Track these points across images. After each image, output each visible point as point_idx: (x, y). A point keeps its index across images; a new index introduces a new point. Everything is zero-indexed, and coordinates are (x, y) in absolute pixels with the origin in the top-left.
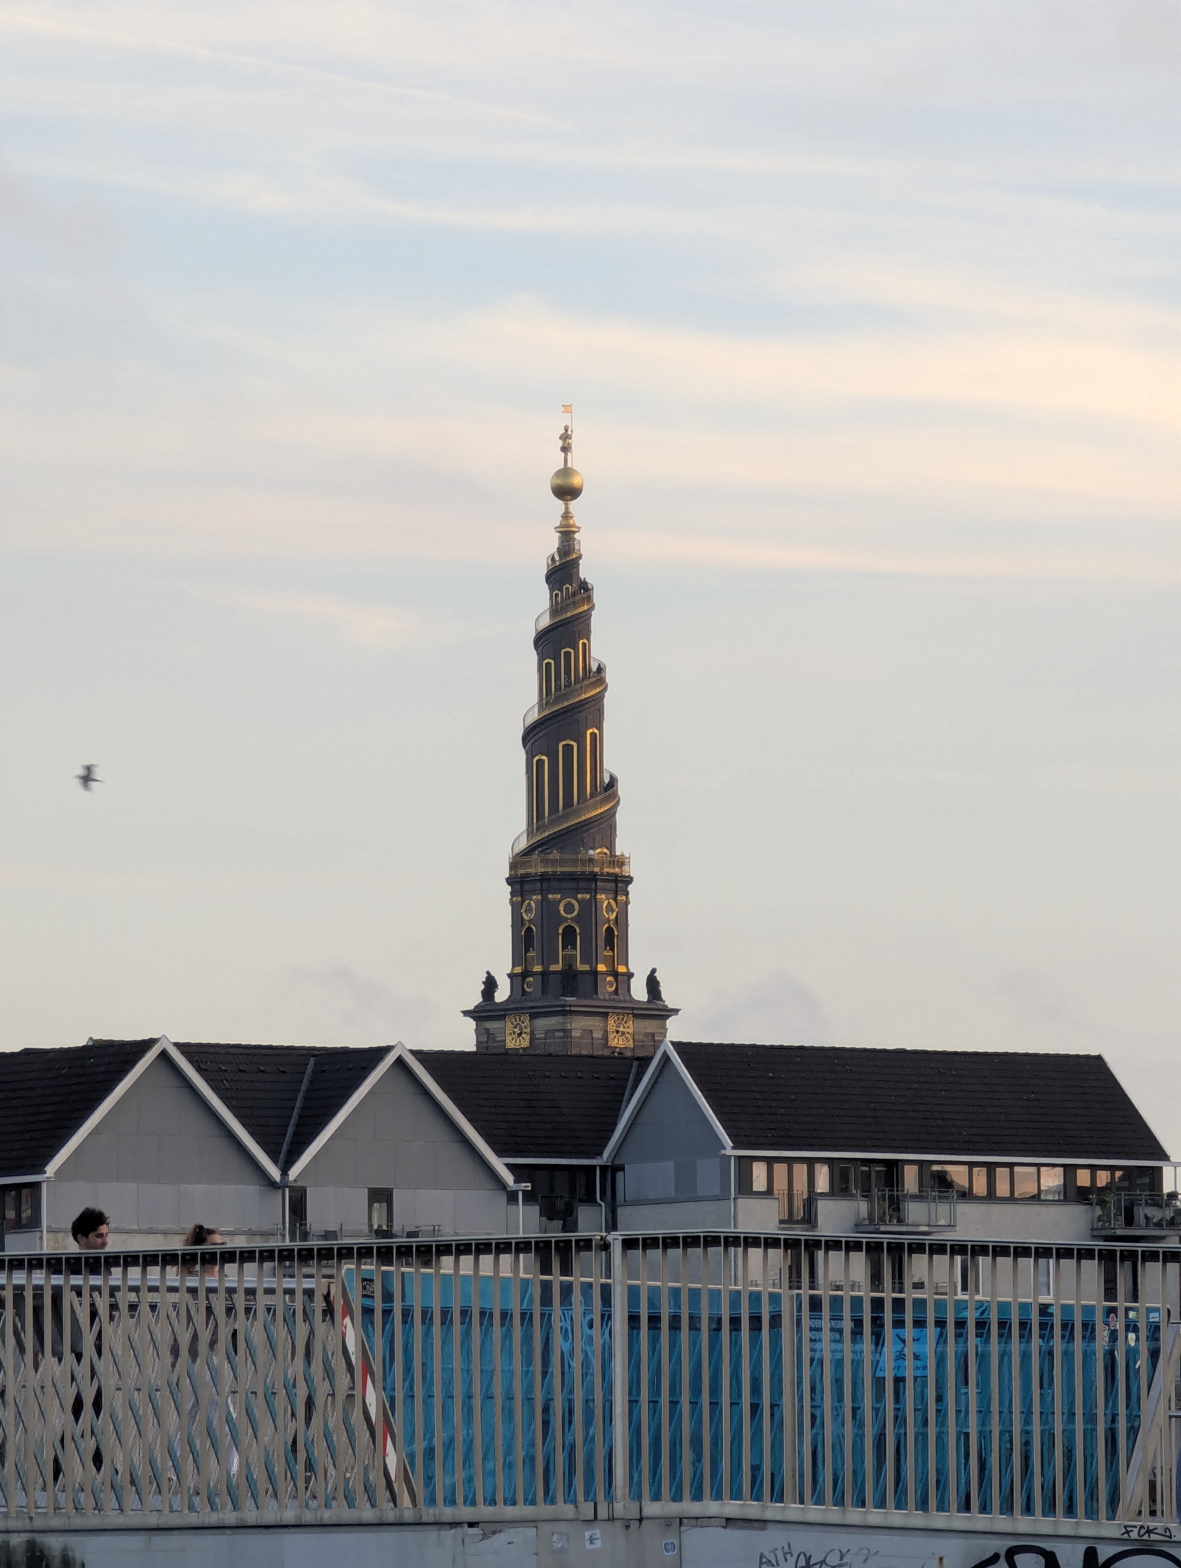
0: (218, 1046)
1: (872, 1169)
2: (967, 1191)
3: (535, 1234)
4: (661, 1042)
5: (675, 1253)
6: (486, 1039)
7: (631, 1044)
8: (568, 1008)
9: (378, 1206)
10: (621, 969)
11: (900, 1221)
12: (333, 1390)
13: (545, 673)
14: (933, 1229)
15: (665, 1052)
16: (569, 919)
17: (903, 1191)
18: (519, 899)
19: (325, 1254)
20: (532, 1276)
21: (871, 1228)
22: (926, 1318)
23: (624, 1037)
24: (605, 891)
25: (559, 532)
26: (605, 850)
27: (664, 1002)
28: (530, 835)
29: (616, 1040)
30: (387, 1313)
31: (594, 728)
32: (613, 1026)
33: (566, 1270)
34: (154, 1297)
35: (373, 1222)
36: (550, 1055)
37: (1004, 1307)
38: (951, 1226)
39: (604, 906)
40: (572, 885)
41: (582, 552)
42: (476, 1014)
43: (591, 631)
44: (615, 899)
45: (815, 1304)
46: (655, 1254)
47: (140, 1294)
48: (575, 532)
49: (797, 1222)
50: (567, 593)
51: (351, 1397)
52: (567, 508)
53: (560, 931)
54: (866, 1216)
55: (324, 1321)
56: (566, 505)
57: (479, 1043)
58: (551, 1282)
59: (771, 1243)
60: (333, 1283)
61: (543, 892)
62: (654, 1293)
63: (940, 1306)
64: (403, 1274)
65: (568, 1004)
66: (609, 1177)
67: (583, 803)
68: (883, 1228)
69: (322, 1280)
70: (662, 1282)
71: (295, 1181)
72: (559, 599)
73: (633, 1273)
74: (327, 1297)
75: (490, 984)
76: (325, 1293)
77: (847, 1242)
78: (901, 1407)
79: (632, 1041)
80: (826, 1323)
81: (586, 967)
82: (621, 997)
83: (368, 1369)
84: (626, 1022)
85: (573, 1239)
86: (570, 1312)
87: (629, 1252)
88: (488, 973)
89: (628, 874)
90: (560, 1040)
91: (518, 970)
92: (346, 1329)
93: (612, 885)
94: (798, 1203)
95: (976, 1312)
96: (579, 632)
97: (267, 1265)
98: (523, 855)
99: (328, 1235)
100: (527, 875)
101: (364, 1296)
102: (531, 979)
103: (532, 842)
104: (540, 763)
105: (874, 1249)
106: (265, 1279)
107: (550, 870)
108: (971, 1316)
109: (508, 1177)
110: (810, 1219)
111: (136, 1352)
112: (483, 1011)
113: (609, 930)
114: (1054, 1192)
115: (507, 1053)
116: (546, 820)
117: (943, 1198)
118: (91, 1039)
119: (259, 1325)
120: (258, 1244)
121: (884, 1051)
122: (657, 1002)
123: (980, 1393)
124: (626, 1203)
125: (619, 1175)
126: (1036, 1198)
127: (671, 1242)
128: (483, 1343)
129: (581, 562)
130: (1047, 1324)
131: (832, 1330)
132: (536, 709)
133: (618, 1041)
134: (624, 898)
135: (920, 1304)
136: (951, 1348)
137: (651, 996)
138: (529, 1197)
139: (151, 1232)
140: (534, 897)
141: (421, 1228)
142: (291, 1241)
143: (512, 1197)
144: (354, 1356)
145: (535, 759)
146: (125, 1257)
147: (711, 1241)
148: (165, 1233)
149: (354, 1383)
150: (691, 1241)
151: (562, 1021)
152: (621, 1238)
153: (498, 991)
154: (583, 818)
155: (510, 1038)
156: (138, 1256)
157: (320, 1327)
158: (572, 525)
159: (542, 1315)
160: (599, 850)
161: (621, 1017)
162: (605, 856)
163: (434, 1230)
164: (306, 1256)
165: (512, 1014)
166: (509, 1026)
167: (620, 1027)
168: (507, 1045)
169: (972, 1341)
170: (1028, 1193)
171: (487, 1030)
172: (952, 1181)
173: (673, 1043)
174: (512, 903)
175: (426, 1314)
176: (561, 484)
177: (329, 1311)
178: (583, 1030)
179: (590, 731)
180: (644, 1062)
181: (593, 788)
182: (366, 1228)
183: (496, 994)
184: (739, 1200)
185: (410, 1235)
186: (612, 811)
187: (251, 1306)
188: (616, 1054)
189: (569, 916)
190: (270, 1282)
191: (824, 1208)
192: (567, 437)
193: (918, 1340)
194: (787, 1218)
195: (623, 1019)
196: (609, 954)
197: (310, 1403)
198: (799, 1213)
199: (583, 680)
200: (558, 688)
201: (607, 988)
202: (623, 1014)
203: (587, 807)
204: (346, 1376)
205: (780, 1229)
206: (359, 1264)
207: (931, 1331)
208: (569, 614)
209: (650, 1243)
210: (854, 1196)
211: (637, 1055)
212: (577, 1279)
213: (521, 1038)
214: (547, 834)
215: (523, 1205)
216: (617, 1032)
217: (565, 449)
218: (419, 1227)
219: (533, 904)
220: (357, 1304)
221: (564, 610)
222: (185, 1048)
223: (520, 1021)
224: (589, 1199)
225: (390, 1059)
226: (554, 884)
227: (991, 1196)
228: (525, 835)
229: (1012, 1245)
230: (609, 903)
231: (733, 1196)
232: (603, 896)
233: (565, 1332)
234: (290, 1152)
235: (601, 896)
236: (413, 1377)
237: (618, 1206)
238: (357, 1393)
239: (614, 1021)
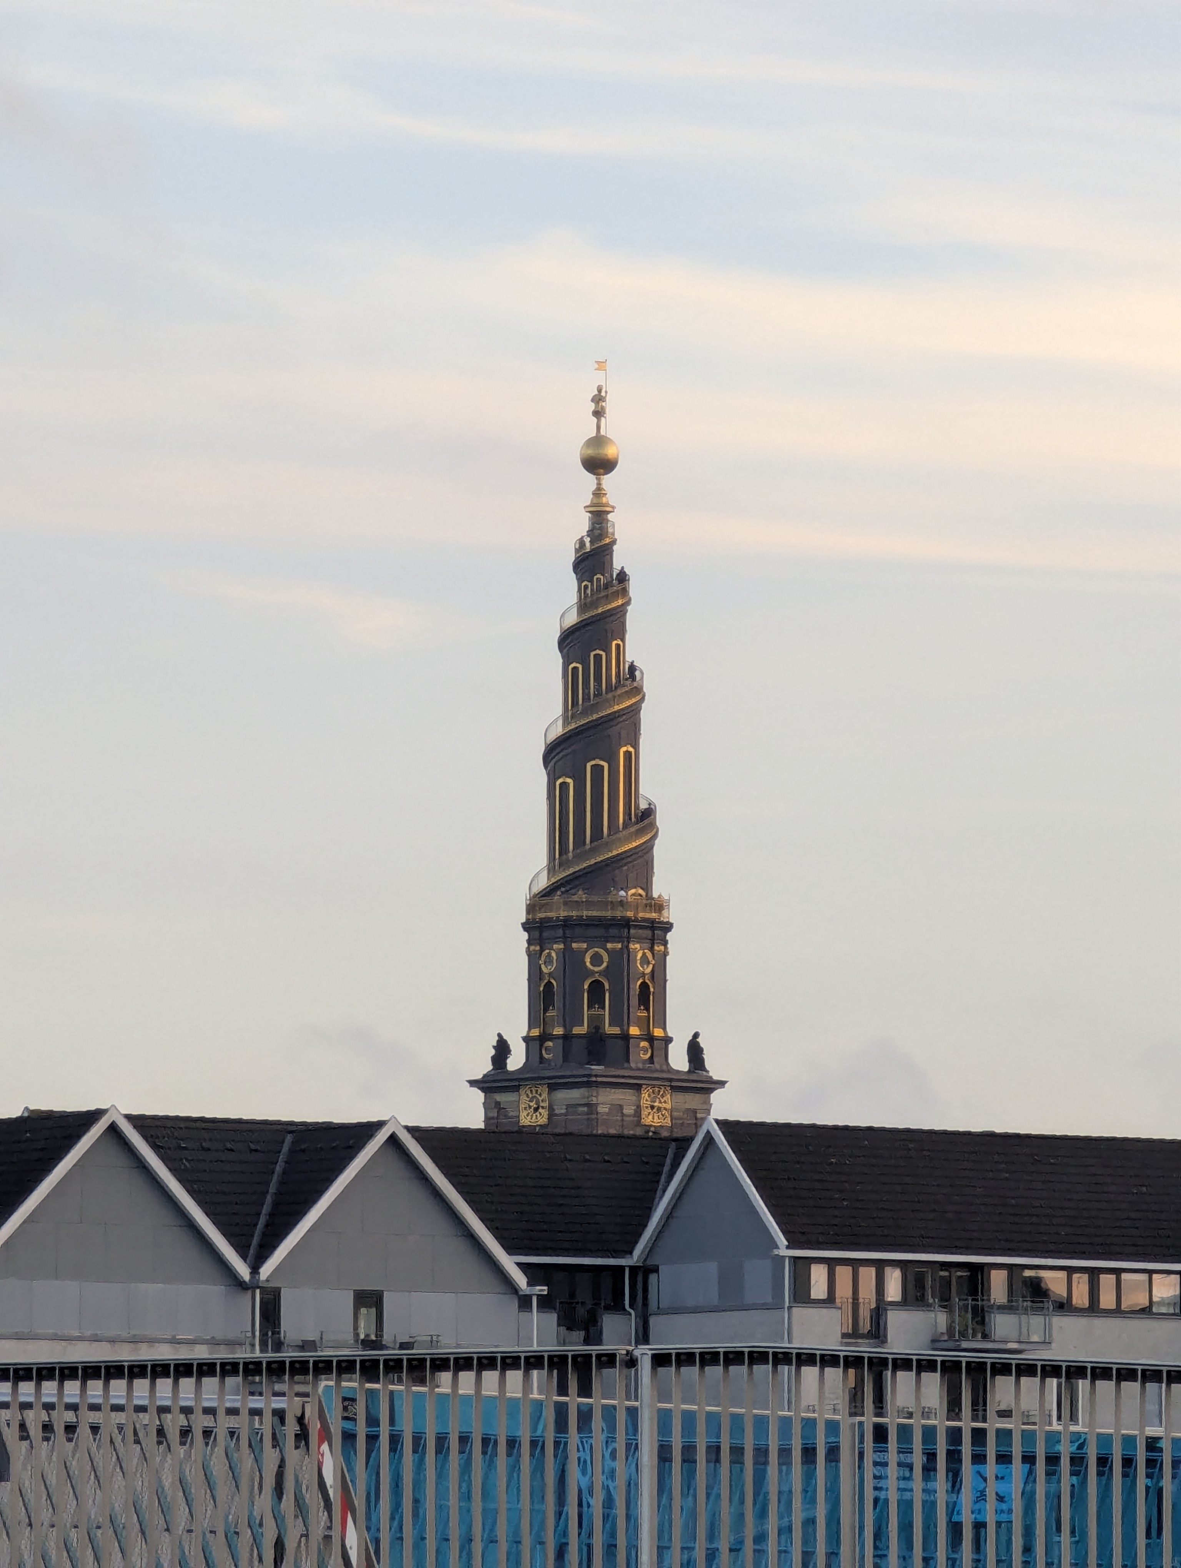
0: (177, 1118)
1: (952, 1274)
2: (1065, 1302)
3: (551, 1347)
4: (703, 1119)
5: (715, 1372)
6: (495, 1115)
7: (668, 1122)
8: (594, 1079)
9: (366, 1312)
10: (658, 1032)
11: (985, 1336)
12: (307, 1530)
13: (571, 681)
14: (1023, 1347)
15: (708, 1132)
16: (597, 973)
17: (989, 1300)
18: (538, 948)
19: (299, 1368)
20: (544, 1397)
21: (951, 1344)
22: (1011, 1452)
23: (660, 1114)
24: (639, 940)
25: (590, 512)
26: (641, 891)
27: (707, 1072)
28: (552, 871)
29: (650, 1117)
30: (372, 1439)
31: (629, 746)
32: (647, 1100)
33: (585, 1390)
34: (94, 1417)
35: (359, 1331)
36: (571, 1134)
37: (1105, 1440)
38: (1046, 1343)
39: (639, 957)
40: (600, 932)
41: (616, 537)
42: (486, 1085)
43: (626, 631)
44: (652, 949)
45: (880, 1434)
46: (691, 1372)
47: (79, 1412)
48: (609, 512)
49: (862, 1336)
50: (599, 584)
51: (327, 1538)
52: (599, 484)
53: (586, 987)
54: (944, 1331)
55: (297, 1447)
56: (598, 479)
57: (487, 1119)
58: (566, 1404)
59: (829, 1360)
60: (307, 1402)
61: (565, 939)
62: (689, 1419)
63: (1028, 1437)
64: (392, 1393)
65: (594, 1074)
66: (640, 1278)
67: (615, 833)
68: (964, 1345)
69: (295, 1398)
70: (699, 1405)
71: (267, 1280)
72: (589, 591)
73: (663, 1395)
74: (301, 1420)
75: (502, 1049)
76: (299, 1415)
77: (918, 1361)
78: (982, 1558)
79: (669, 1119)
80: (892, 1456)
81: (616, 1030)
82: (657, 1066)
83: (348, 1505)
84: (663, 1096)
85: (594, 1354)
86: (590, 1441)
87: (659, 1369)
88: (499, 1035)
89: (667, 920)
90: (586, 1117)
91: (536, 1032)
92: (323, 1458)
93: (648, 933)
94: (865, 1314)
95: (1072, 1446)
96: (613, 631)
97: (230, 1381)
98: (542, 896)
99: (305, 1346)
100: (549, 919)
101: (346, 1418)
102: (550, 1044)
103: (553, 880)
104: (564, 786)
105: (950, 1369)
106: (227, 1397)
107: (574, 913)
108: (1065, 1450)
109: (520, 1279)
110: (878, 1333)
111: (74, 1483)
112: (494, 1081)
113: (644, 986)
114: (1169, 1304)
115: (521, 1131)
116: (570, 854)
117: (1038, 1310)
118: (26, 1108)
119: (219, 1450)
120: (222, 1354)
121: (968, 1134)
122: (700, 1072)
123: (1077, 1542)
124: (660, 1312)
125: (653, 1278)
126: (1146, 1311)
127: (709, 1358)
128: (486, 1477)
129: (615, 547)
130: (1156, 1461)
131: (900, 1464)
132: (560, 722)
133: (653, 1119)
134: (662, 948)
135: (1004, 1435)
136: (1040, 1488)
137: (692, 1065)
138: (545, 1303)
139: (96, 1339)
140: (555, 946)
141: (415, 1339)
142: (262, 1351)
143: (525, 1302)
144: (332, 1489)
145: (558, 783)
146: (62, 1370)
147: (757, 1357)
148: (112, 1341)
149: (331, 1521)
150: (733, 1358)
151: (586, 1094)
152: (650, 1353)
153: (511, 1057)
154: (615, 853)
155: (525, 1113)
156: (77, 1368)
157: (293, 1455)
158: (605, 503)
159: (557, 1444)
160: (633, 891)
161: (657, 1089)
162: (639, 897)
163: (431, 1342)
164: (276, 1369)
165: (527, 1085)
166: (524, 1098)
167: (655, 1102)
168: (521, 1122)
169: (1066, 1480)
170: (1137, 1305)
171: (498, 1104)
172: (1048, 1290)
173: (717, 1121)
174: (529, 953)
175: (418, 1440)
176: (593, 455)
177: (302, 1437)
178: (611, 1104)
179: (624, 749)
180: (684, 1143)
181: (627, 817)
182: (350, 1338)
183: (508, 1061)
184: (793, 1308)
185: (403, 1346)
186: (649, 844)
187: (211, 1429)
188: (651, 1134)
189: (596, 969)
190: (235, 1400)
191: (895, 1320)
192: (600, 400)
193: (1002, 1478)
194: (850, 1331)
195: (659, 1091)
196: (644, 1014)
197: (279, 1546)
198: (865, 1325)
199: (616, 688)
200: (586, 697)
201: (642, 1056)
202: (659, 1086)
203: (620, 839)
204: (323, 1514)
205: (842, 1344)
206: (339, 1380)
207: (1017, 1468)
208: (600, 610)
209: (685, 1359)
210: (929, 1305)
211: (675, 1135)
212: (597, 1401)
213: (538, 1114)
214: (571, 871)
215: (537, 1312)
216: (652, 1107)
217: (598, 414)
218: (415, 1337)
219: (554, 954)
220: (336, 1426)
221: (594, 604)
222: (139, 1122)
223: (537, 1093)
224: (617, 1306)
225: (381, 1137)
226: (578, 931)
227: (1093, 1308)
228: (545, 873)
229: (1115, 1367)
230: (644, 954)
231: (787, 1304)
232: (638, 946)
233: (583, 1464)
234: (261, 1246)
235: (635, 946)
236: (401, 1517)
237: (650, 1315)
238: (336, 1533)
239: (649, 1094)
